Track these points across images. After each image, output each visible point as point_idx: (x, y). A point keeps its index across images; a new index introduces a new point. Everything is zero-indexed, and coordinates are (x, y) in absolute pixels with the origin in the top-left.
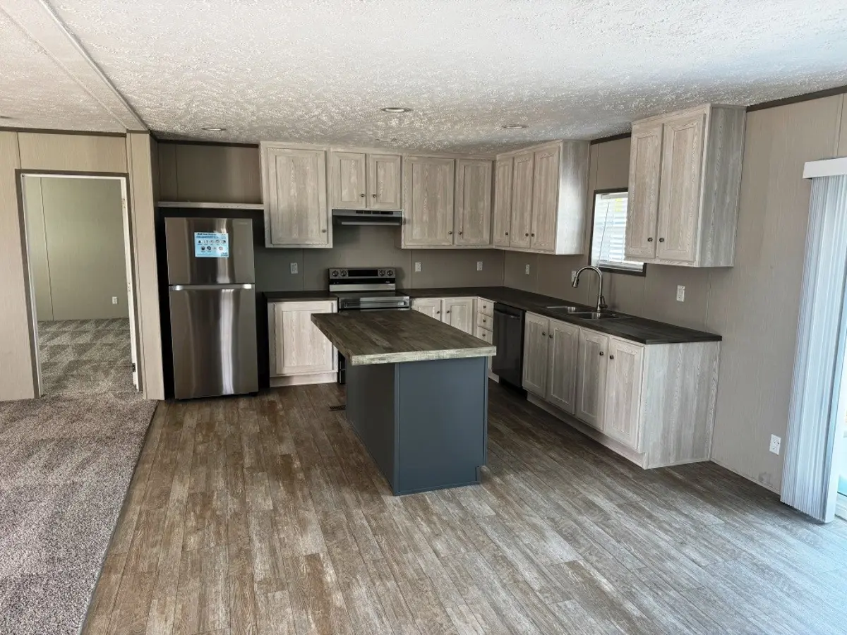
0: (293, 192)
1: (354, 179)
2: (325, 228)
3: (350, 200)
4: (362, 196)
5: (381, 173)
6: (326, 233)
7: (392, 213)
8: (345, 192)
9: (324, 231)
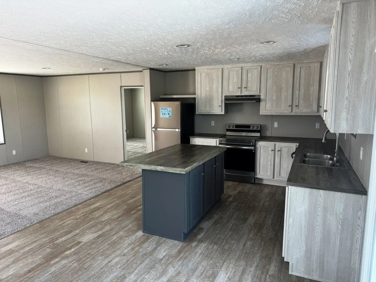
0: (208, 89)
1: (235, 80)
2: (221, 105)
3: (233, 90)
4: (239, 88)
5: (250, 75)
6: (221, 107)
7: (255, 96)
8: (231, 87)
9: (220, 106)
